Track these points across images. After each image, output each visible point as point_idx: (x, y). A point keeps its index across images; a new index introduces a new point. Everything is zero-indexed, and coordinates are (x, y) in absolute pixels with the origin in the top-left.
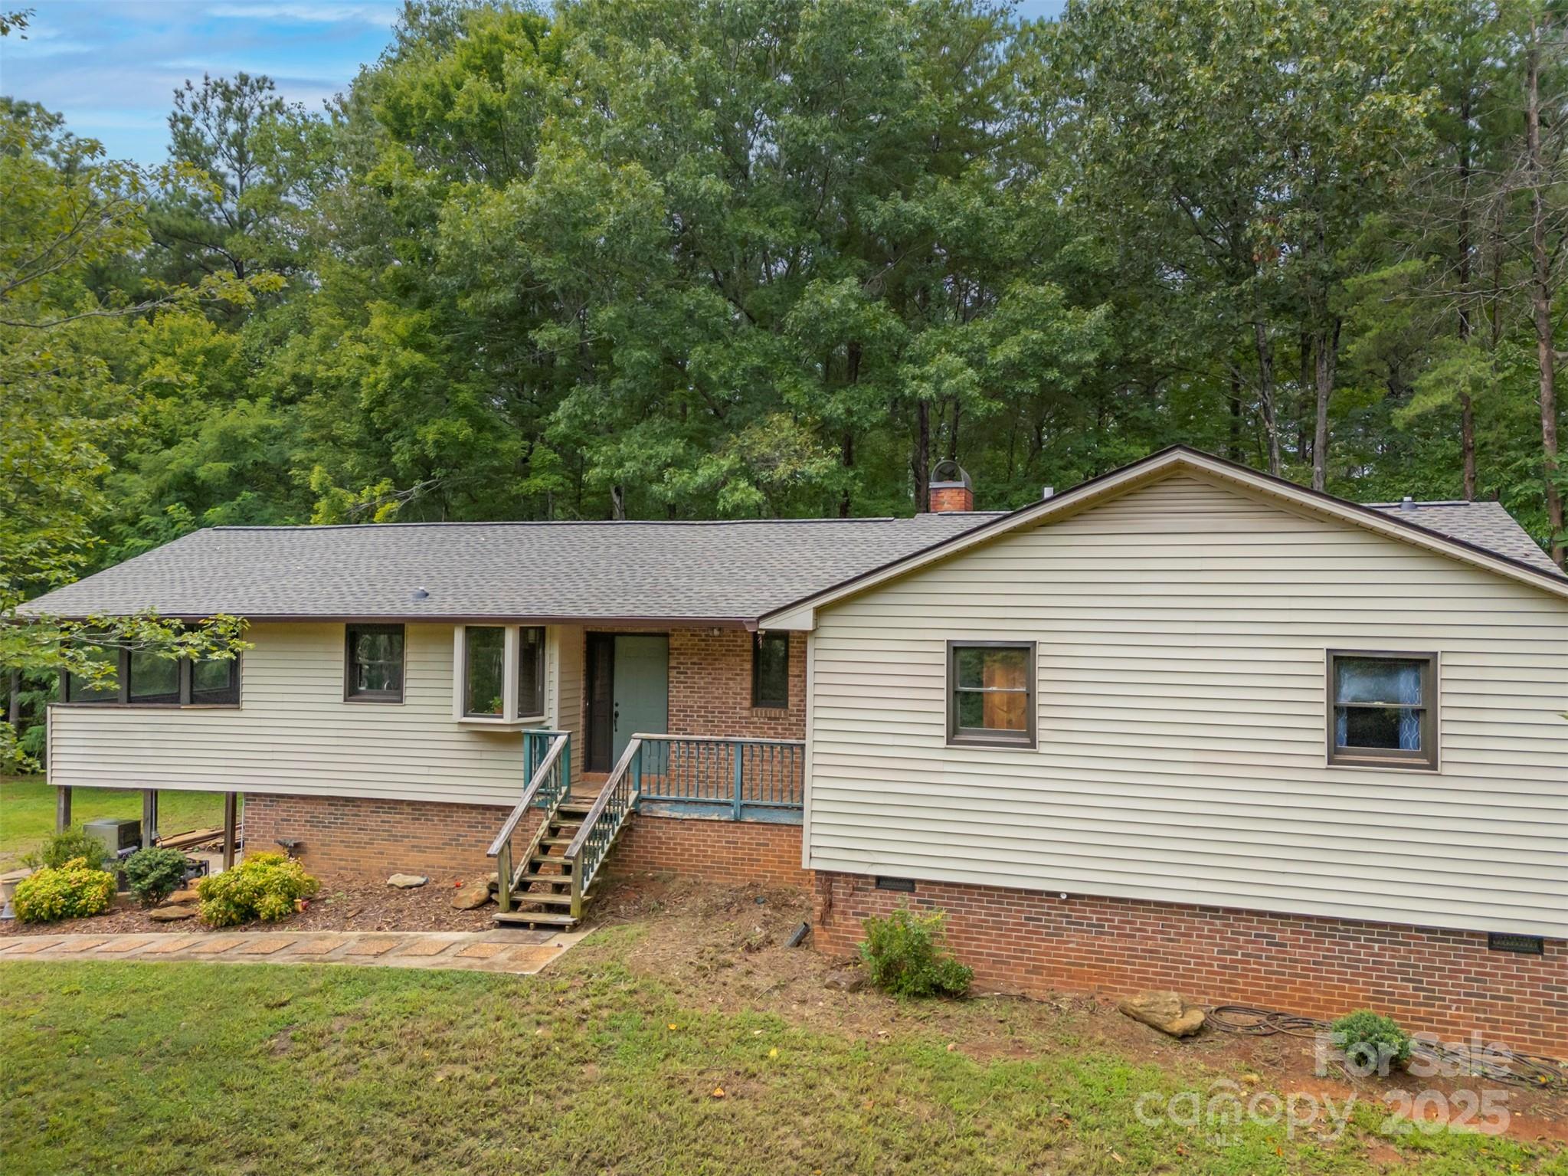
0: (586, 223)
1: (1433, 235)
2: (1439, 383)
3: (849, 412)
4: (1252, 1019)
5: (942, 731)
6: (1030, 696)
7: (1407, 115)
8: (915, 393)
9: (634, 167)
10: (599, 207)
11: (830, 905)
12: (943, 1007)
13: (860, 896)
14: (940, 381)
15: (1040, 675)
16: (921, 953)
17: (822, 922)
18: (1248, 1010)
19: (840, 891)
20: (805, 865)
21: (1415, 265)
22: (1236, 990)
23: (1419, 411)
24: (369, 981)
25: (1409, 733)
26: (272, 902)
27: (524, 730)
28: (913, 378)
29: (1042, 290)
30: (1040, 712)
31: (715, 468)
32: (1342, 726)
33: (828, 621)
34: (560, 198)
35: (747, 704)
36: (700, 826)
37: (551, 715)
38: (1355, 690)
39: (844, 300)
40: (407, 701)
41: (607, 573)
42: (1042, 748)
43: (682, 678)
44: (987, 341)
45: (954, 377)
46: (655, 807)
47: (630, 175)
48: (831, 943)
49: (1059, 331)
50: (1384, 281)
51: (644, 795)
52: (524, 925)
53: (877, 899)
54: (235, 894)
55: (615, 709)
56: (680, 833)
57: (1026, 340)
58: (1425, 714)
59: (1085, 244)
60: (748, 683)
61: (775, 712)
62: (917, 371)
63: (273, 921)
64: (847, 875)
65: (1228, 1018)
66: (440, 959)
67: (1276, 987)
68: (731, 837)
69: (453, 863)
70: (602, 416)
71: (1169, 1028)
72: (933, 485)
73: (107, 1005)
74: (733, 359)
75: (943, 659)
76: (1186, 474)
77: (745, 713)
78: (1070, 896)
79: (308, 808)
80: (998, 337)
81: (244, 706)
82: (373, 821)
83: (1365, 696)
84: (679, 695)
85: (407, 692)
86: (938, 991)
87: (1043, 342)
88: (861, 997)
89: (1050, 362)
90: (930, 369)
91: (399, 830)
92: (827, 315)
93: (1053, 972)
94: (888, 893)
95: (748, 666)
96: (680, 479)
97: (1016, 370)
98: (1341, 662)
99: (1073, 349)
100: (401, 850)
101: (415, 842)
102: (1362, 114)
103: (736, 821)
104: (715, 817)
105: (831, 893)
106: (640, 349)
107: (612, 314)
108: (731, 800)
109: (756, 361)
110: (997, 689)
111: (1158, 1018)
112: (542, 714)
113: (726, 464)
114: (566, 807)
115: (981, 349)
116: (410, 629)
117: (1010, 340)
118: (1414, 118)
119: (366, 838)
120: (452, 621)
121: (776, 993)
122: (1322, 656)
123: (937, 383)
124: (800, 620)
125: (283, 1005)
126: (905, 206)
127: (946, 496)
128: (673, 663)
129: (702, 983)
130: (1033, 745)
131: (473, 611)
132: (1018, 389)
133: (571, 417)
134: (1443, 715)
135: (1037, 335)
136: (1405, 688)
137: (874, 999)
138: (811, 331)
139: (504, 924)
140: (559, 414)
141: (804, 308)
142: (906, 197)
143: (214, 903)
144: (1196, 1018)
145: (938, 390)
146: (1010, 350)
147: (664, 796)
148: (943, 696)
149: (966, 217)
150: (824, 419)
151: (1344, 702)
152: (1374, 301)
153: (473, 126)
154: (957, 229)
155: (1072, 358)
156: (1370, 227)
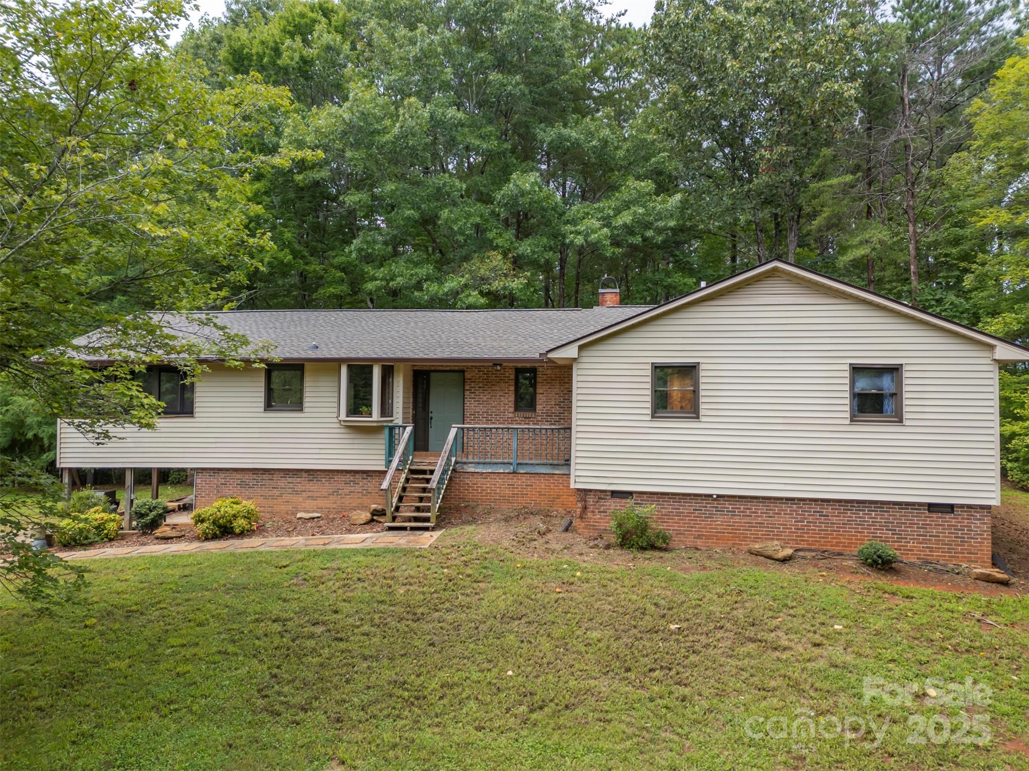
0: (378, 132)
1: (856, 161)
2: (861, 243)
3: (534, 252)
4: (814, 554)
5: (649, 412)
6: (696, 392)
7: (846, 95)
8: (572, 242)
9: (413, 99)
10: (387, 122)
11: (585, 508)
12: (657, 554)
13: (602, 502)
14: (587, 235)
15: (702, 380)
16: (642, 527)
17: (581, 517)
18: (812, 551)
19: (591, 500)
20: (572, 486)
21: (849, 178)
22: (803, 541)
23: (852, 258)
24: (332, 555)
25: (888, 405)
26: (241, 522)
27: (385, 424)
28: (571, 233)
29: (643, 184)
30: (702, 400)
31: (455, 283)
32: (855, 402)
33: (585, 353)
34: (364, 116)
35: (512, 410)
36: (492, 476)
37: (398, 417)
38: (863, 384)
39: (532, 184)
40: (306, 410)
41: (424, 337)
42: (703, 419)
43: (473, 396)
44: (611, 213)
45: (596, 232)
46: (465, 466)
47: (410, 104)
48: (586, 528)
49: (654, 208)
50: (831, 186)
51: (459, 460)
52: (404, 529)
53: (613, 504)
54: (220, 519)
55: (430, 415)
56: (480, 480)
57: (635, 213)
58: (896, 395)
59: (664, 158)
60: (512, 398)
61: (528, 414)
62: (573, 229)
63: (242, 534)
64: (596, 491)
65: (801, 554)
66: (363, 544)
67: (823, 538)
68: (510, 482)
69: (335, 506)
70: (379, 250)
71: (776, 557)
72: (601, 291)
73: (178, 572)
74: (465, 218)
75: (649, 373)
76: (778, 274)
77: (511, 415)
78: (718, 496)
79: (238, 476)
80: (618, 211)
81: (196, 415)
82: (282, 483)
83: (868, 388)
84: (471, 405)
85: (306, 405)
86: (653, 547)
87: (644, 214)
88: (611, 551)
89: (648, 226)
90: (581, 228)
91: (299, 488)
92: (523, 194)
93: (708, 537)
94: (618, 500)
95: (512, 388)
96: (433, 288)
97: (629, 230)
98: (857, 370)
99: (661, 219)
100: (301, 499)
101: (310, 494)
102: (822, 93)
103: (514, 473)
104: (501, 471)
105: (585, 501)
106: (409, 209)
107: (393, 188)
108: (511, 461)
109: (478, 220)
110: (676, 387)
111: (770, 553)
112: (392, 416)
113: (463, 281)
114: (413, 467)
115: (609, 217)
116: (307, 366)
117: (625, 213)
118: (850, 97)
119: (277, 493)
120: (339, 361)
121: (565, 551)
122: (847, 367)
123: (585, 236)
124: (571, 352)
125: (285, 567)
126: (566, 132)
127: (608, 297)
128: (467, 387)
129: (523, 548)
130: (698, 417)
131: (353, 355)
132: (630, 241)
133: (360, 250)
134: (905, 395)
135: (641, 211)
136: (886, 383)
137: (619, 552)
138: (512, 203)
139: (391, 529)
140: (353, 247)
141: (509, 189)
142: (565, 126)
143: (205, 525)
144: (789, 552)
145: (586, 241)
146: (626, 218)
147: (471, 460)
148: (649, 392)
149: (599, 140)
150: (518, 255)
151: (857, 390)
152: (826, 197)
153: (293, 69)
154: (595, 147)
155: (661, 224)
156: (824, 156)
